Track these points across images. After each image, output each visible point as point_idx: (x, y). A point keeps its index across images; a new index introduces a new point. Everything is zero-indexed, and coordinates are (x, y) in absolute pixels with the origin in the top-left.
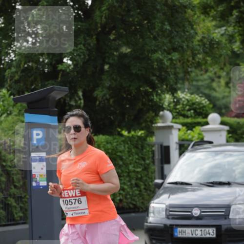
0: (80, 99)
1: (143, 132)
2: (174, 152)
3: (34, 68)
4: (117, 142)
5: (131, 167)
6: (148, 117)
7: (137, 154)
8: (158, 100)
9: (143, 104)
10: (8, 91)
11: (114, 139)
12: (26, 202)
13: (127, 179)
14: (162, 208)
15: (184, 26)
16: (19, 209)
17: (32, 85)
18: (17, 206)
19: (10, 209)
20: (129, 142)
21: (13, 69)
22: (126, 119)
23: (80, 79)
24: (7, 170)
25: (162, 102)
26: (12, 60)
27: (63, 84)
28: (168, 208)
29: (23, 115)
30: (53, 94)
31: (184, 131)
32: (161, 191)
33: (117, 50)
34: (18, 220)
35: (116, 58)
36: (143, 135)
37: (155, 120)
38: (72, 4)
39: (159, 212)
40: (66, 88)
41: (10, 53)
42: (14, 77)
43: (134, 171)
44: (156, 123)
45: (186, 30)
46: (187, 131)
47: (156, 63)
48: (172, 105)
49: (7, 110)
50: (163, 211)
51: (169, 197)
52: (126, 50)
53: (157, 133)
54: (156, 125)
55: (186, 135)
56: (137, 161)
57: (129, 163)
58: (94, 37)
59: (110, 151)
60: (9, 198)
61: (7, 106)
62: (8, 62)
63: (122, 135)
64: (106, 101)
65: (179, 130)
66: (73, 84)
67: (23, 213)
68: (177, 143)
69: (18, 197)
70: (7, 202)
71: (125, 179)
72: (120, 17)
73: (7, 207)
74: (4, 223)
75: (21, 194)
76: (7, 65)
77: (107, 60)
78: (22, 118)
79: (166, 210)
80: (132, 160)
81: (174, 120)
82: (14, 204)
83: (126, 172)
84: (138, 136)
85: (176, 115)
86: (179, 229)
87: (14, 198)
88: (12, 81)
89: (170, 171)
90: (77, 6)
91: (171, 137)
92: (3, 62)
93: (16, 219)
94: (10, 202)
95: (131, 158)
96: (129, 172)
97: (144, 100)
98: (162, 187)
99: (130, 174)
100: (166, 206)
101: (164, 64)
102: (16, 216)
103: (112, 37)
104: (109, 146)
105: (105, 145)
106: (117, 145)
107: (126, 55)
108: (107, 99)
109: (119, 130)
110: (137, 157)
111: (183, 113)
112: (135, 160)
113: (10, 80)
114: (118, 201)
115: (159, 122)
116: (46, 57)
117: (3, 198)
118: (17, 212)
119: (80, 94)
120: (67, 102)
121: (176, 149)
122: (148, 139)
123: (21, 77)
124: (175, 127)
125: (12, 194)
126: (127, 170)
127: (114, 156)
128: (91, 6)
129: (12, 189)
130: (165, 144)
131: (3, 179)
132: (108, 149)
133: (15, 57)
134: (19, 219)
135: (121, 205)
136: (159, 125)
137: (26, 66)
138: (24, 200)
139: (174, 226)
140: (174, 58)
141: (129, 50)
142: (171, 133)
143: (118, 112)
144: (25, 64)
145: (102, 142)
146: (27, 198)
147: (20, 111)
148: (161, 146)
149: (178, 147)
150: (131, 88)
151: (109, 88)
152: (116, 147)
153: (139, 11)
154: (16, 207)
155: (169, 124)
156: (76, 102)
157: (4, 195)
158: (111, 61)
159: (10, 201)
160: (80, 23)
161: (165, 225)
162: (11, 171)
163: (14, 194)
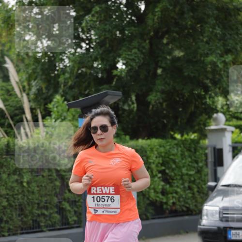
0: (133, 103)
1: (196, 134)
2: (227, 155)
3: (88, 73)
4: (170, 145)
5: (184, 171)
6: (201, 121)
7: (190, 157)
8: (211, 103)
9: (196, 107)
10: (62, 96)
11: (168, 142)
12: (81, 206)
13: (181, 182)
14: (216, 211)
15: (237, 28)
16: (73, 213)
17: (85, 90)
18: (72, 210)
19: (64, 213)
20: (182, 146)
21: (67, 75)
22: (179, 123)
23: (133, 83)
24: (61, 175)
25: (215, 104)
26: (66, 66)
27: (117, 88)
28: (221, 211)
29: (77, 120)
30: (107, 99)
31: (237, 133)
32: (214, 194)
33: (170, 53)
34: (72, 224)
35: (168, 62)
36: (196, 138)
37: (208, 123)
38: (125, 9)
39: (213, 215)
40: (120, 93)
41: (64, 59)
42: (68, 82)
43: (187, 174)
44: (209, 126)
45: (239, 32)
46: (240, 133)
47: (210, 66)
48: (225, 108)
49: (61, 116)
50: (216, 213)
51: (222, 199)
52: (178, 53)
53: (209, 136)
54: (209, 128)
55: (240, 138)
56: (190, 164)
57: (182, 165)
58: (147, 41)
59: (163, 154)
60: (63, 203)
61: (61, 112)
62: (62, 68)
63: (175, 139)
64: (159, 105)
65: (233, 132)
66: (126, 89)
67: (77, 217)
68: (230, 146)
69: (72, 201)
70: (61, 206)
71: (178, 182)
72: (173, 21)
73: (61, 211)
74: (58, 227)
75: (75, 198)
76: (62, 71)
77: (159, 64)
78: (76, 123)
79: (220, 212)
80: (185, 163)
81: (227, 123)
82: (68, 208)
83: (179, 175)
84: (191, 140)
85: (229, 118)
86: (233, 232)
87: (68, 202)
88: (66, 87)
89: (224, 173)
90: (130, 11)
91: (224, 139)
92: (57, 68)
93: (71, 223)
94: (64, 207)
95: (184, 161)
96: (182, 175)
97: (197, 103)
98: (216, 190)
99: (184, 177)
100: (220, 208)
101: (218, 66)
102: (70, 220)
103: (165, 41)
104: (162, 149)
105: (158, 148)
106: (170, 148)
107: (179, 59)
108: (160, 103)
109: (172, 133)
110: (190, 160)
111: (236, 115)
112: (188, 163)
113: (64, 86)
114: (171, 204)
115: (212, 125)
116: (100, 62)
117: (57, 202)
118: (71, 216)
119: (134, 98)
120: (120, 106)
121: (229, 151)
122: (201, 142)
123: (75, 83)
124: (228, 129)
125: (66, 198)
126: (180, 173)
127: (167, 159)
128: (144, 11)
129: (66, 193)
130: (218, 147)
131: (58, 183)
132: (161, 153)
133: (69, 63)
134: (73, 222)
135: (174, 208)
136: (213, 127)
137: (80, 71)
138: (77, 204)
139: (228, 229)
140: (227, 60)
141: (182, 54)
142: (224, 136)
143: (171, 115)
144: (78, 70)
145: (155, 146)
146: (82, 202)
147: (74, 116)
148: (214, 149)
149: (231, 149)
150: (184, 91)
151: (163, 92)
152: (169, 151)
153: (191, 14)
154: (70, 211)
155: (222, 126)
156: (129, 106)
157: (59, 199)
158: (163, 65)
159: (64, 205)
160: (133, 28)
161: (219, 228)
162: (66, 175)
163: (68, 198)
